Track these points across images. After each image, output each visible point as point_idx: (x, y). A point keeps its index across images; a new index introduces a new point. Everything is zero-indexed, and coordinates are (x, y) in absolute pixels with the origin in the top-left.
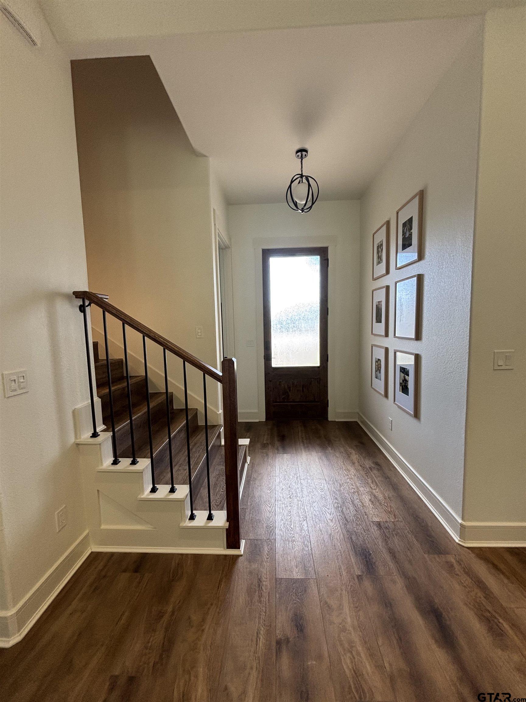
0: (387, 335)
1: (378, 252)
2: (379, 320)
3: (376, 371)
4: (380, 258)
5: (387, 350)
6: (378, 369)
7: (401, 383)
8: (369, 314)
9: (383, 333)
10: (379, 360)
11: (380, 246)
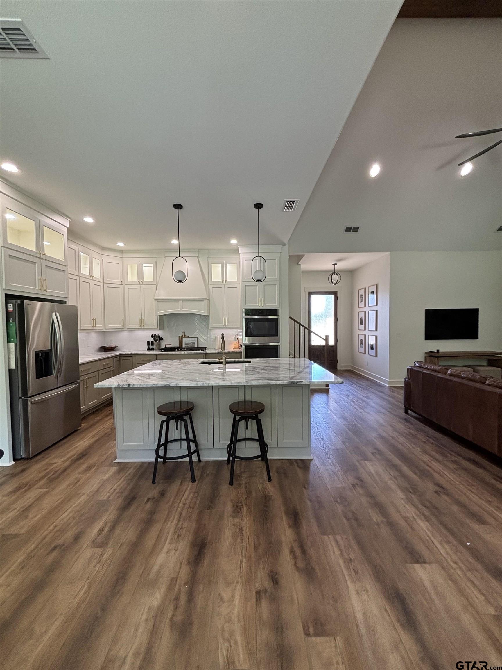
0: (365, 330)
1: (361, 298)
2: (361, 324)
3: (361, 344)
4: (362, 300)
5: (365, 335)
6: (361, 343)
7: (371, 347)
8: (357, 321)
9: (364, 329)
10: (362, 340)
11: (361, 296)
